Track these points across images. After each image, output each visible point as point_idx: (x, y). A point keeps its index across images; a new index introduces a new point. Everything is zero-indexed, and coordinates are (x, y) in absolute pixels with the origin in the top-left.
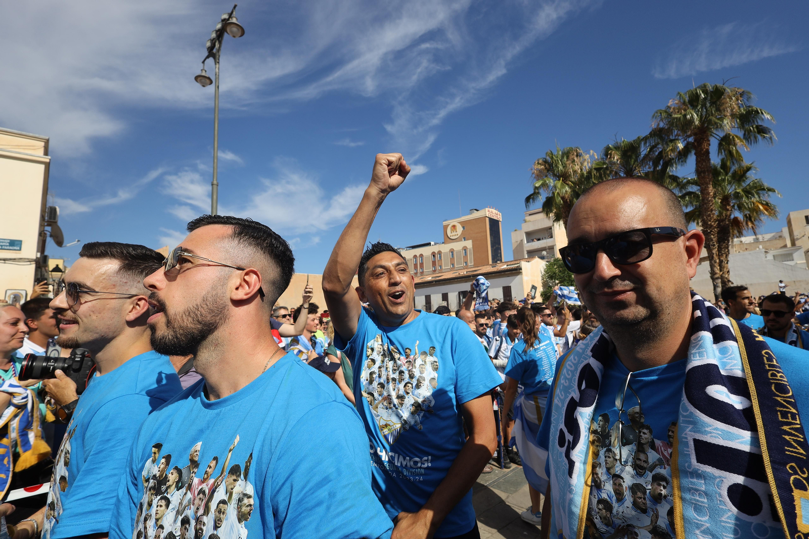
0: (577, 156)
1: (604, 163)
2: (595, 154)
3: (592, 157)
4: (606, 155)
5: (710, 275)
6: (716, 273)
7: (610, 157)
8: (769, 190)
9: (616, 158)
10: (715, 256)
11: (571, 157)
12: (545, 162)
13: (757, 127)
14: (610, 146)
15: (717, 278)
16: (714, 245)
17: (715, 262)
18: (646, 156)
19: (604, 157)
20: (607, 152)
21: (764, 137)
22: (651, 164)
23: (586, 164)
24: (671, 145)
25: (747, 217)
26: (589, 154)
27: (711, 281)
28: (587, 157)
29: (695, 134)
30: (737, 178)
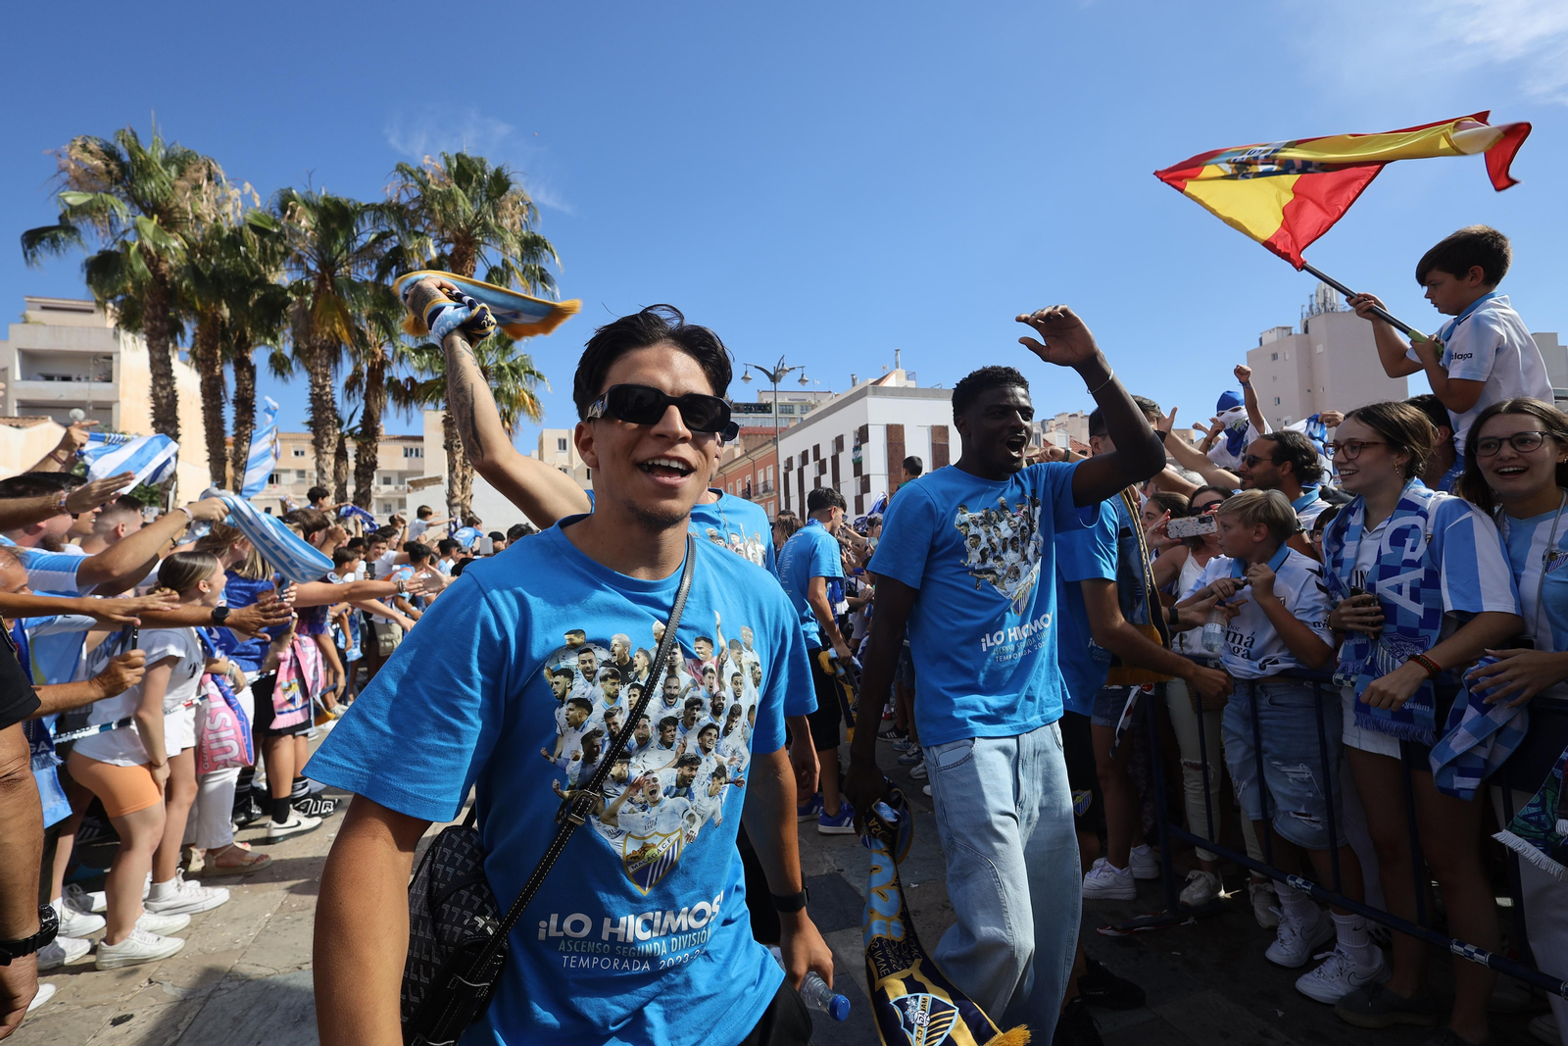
0: (209, 179)
1: (275, 223)
2: (257, 195)
3: (247, 199)
4: (284, 208)
5: (446, 498)
6: (455, 496)
7: (290, 217)
8: (539, 376)
9: (306, 222)
10: (457, 465)
11: (191, 173)
12: (110, 154)
13: (541, 270)
14: (294, 192)
15: (456, 505)
16: (459, 446)
17: (457, 476)
18: (368, 248)
19: (278, 212)
20: (285, 203)
21: (546, 290)
22: (374, 266)
23: (229, 208)
24: (416, 241)
25: (505, 414)
26: (241, 188)
27: (447, 508)
28: (235, 193)
29: (457, 240)
30: (503, 343)
